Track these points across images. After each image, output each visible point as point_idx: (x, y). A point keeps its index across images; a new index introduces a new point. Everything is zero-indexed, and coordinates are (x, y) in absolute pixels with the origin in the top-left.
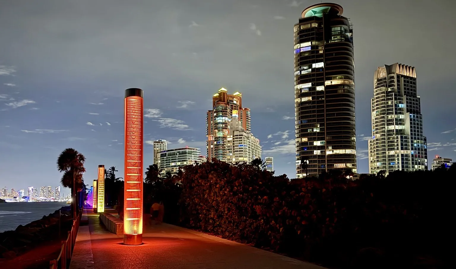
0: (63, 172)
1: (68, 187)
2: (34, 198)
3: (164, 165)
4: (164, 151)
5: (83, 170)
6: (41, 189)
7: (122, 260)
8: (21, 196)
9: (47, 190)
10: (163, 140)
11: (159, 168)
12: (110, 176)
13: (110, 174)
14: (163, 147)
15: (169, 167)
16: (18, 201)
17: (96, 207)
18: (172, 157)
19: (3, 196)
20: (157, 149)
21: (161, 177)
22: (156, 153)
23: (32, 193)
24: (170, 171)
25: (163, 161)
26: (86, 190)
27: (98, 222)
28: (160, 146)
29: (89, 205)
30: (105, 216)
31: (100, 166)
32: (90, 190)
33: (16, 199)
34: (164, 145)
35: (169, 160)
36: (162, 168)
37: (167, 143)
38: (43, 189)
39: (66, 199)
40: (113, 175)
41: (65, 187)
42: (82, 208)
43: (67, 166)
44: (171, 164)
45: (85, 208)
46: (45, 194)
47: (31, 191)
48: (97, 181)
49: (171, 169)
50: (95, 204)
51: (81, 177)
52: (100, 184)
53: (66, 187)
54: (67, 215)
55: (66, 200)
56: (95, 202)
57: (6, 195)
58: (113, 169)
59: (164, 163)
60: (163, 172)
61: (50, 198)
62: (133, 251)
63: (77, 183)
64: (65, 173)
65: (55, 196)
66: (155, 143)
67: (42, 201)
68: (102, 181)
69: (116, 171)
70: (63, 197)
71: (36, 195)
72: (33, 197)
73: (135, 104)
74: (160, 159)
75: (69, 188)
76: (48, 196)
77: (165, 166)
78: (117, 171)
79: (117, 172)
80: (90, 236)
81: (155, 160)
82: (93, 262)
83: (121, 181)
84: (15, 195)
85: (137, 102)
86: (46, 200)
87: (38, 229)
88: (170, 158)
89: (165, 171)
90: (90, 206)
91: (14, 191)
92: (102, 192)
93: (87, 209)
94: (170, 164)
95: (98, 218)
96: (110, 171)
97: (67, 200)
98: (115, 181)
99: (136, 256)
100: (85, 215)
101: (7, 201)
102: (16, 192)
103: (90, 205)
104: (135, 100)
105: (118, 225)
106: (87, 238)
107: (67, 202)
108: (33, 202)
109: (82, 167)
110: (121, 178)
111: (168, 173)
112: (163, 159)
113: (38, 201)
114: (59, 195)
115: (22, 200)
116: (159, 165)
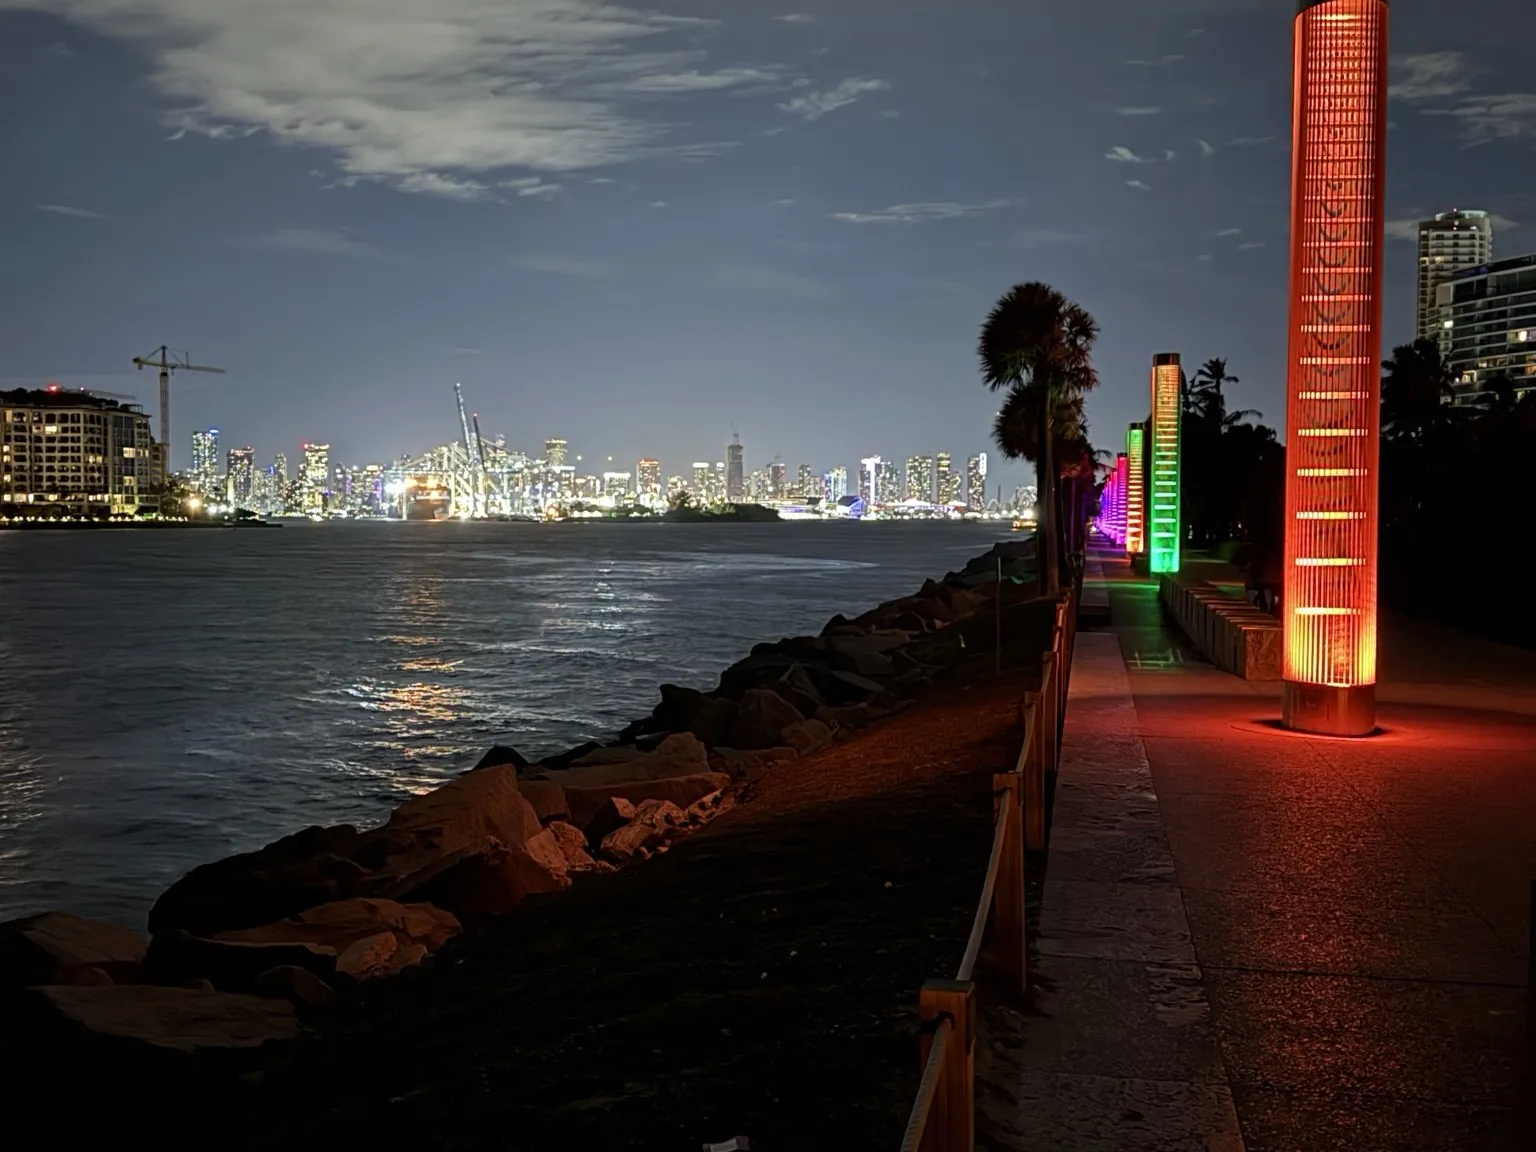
0: (1005, 391)
1: (1021, 455)
2: (882, 503)
3: (1472, 343)
4: (1477, 271)
5: (1086, 379)
6: (911, 468)
7: (1285, 799)
8: (836, 496)
9: (935, 470)
10: (1467, 213)
11: (1447, 357)
12: (1201, 405)
13: (1200, 397)
14: (1467, 250)
15: (1501, 350)
16: (825, 517)
17: (1141, 549)
18: (1519, 300)
19: (768, 493)
20: (1438, 259)
21: (1457, 403)
22: (1430, 282)
23: (876, 485)
24: (1504, 371)
25: (1470, 320)
26: (1096, 473)
27: (1155, 618)
28: (1451, 242)
29: (1107, 537)
30: (1187, 592)
31: (1163, 359)
32: (1114, 470)
33: (817, 509)
34: (1472, 237)
35: (1503, 314)
36: (1463, 358)
37: (1491, 226)
38: (917, 464)
39: (1009, 510)
40: (1215, 401)
41: (1009, 459)
42: (1081, 553)
43: (1021, 364)
44: (1510, 334)
45: (1092, 553)
46: (925, 485)
47: (873, 474)
48: (1148, 429)
49: (1511, 363)
50: (1135, 534)
51: (1079, 410)
52: (1160, 441)
53: (1014, 455)
54: (1018, 582)
55: (1011, 516)
56: (1136, 525)
57: (782, 491)
58: (1216, 369)
59: (1472, 331)
60: (1466, 379)
61: (946, 507)
62: (1335, 765)
63: (1059, 439)
64: (1012, 397)
65: (965, 498)
66: (1424, 233)
67: (915, 517)
68: (1169, 426)
69: (1229, 379)
70: (999, 500)
71: (891, 493)
72: (882, 499)
73: (1349, 37)
74: (1451, 311)
75: (1025, 461)
76: (939, 496)
77: (1478, 349)
78: (1235, 379)
79: (1233, 383)
80: (1126, 677)
81: (1423, 316)
82: (1154, 797)
83: (1254, 427)
84: (812, 491)
85: (1358, 24)
86: (929, 512)
87: (905, 635)
88: (1504, 302)
89: (1475, 373)
90: (1113, 543)
91: (809, 472)
92: (1170, 478)
93: (1101, 554)
94: (1503, 338)
95: (1153, 597)
96: (1202, 383)
97: (1015, 513)
98: (1224, 429)
99: (1353, 788)
100: (1096, 583)
101: (784, 515)
102: (818, 479)
103: (1115, 540)
104: (1346, 17)
105: (1252, 635)
106: (1116, 684)
107: (1017, 523)
108: (878, 519)
109: (1083, 365)
110: (1253, 412)
111: (1498, 382)
112: (1467, 309)
113: (899, 517)
114: (982, 494)
115: (841, 511)
116: (1444, 346)
